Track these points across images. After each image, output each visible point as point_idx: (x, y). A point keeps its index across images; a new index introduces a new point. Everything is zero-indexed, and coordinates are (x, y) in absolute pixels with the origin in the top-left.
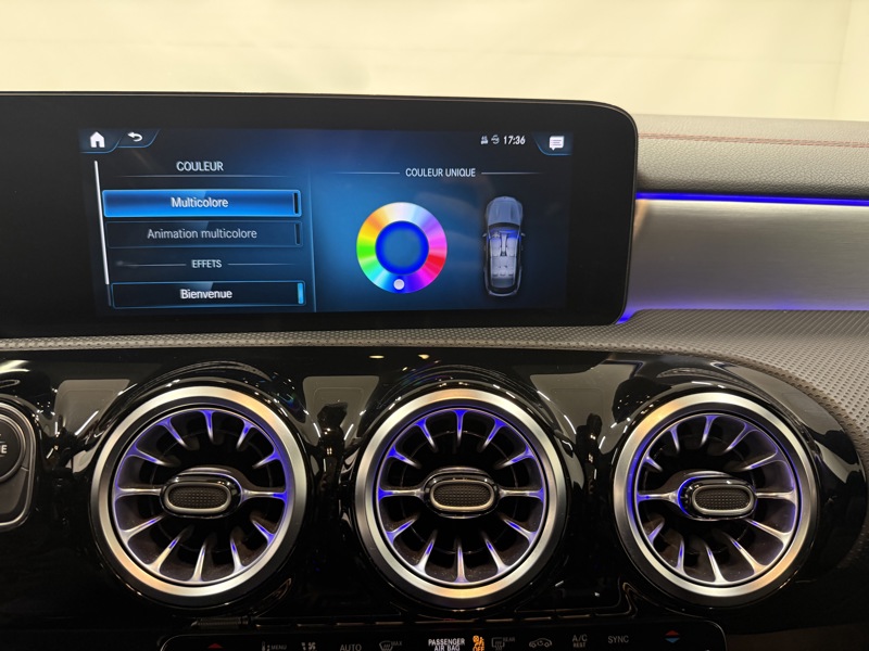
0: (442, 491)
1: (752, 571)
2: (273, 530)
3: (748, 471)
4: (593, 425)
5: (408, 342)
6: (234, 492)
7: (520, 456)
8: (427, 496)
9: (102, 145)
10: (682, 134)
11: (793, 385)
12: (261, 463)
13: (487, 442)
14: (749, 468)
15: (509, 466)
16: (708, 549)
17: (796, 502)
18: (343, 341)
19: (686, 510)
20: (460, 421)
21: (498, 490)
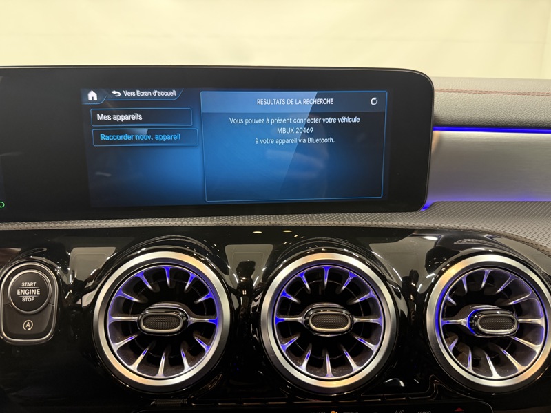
0: (316, 319)
1: (516, 370)
2: (209, 344)
3: (511, 305)
4: (413, 276)
5: (289, 223)
6: (185, 319)
7: (366, 297)
8: (307, 322)
9: (96, 99)
10: (460, 89)
11: (538, 249)
12: (200, 300)
13: (344, 288)
14: (512, 303)
15: (358, 303)
16: (486, 355)
17: (544, 326)
18: (248, 223)
19: (474, 330)
20: (327, 274)
21: (353, 318)
